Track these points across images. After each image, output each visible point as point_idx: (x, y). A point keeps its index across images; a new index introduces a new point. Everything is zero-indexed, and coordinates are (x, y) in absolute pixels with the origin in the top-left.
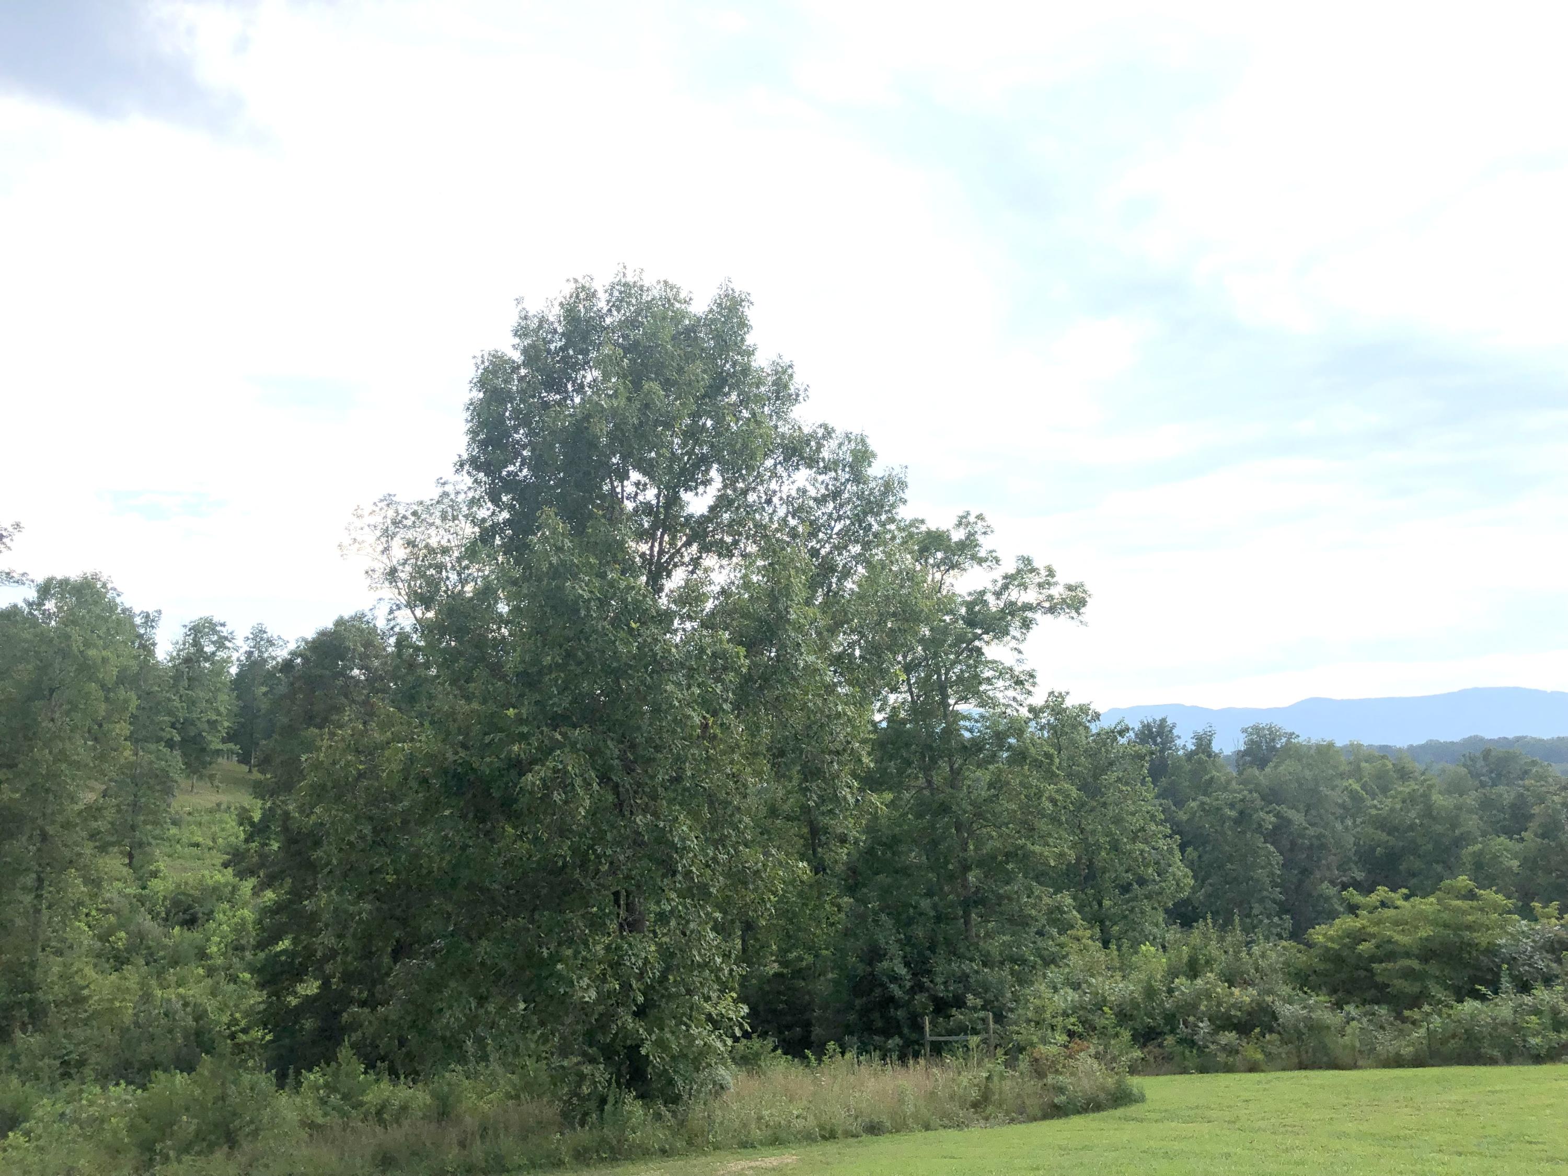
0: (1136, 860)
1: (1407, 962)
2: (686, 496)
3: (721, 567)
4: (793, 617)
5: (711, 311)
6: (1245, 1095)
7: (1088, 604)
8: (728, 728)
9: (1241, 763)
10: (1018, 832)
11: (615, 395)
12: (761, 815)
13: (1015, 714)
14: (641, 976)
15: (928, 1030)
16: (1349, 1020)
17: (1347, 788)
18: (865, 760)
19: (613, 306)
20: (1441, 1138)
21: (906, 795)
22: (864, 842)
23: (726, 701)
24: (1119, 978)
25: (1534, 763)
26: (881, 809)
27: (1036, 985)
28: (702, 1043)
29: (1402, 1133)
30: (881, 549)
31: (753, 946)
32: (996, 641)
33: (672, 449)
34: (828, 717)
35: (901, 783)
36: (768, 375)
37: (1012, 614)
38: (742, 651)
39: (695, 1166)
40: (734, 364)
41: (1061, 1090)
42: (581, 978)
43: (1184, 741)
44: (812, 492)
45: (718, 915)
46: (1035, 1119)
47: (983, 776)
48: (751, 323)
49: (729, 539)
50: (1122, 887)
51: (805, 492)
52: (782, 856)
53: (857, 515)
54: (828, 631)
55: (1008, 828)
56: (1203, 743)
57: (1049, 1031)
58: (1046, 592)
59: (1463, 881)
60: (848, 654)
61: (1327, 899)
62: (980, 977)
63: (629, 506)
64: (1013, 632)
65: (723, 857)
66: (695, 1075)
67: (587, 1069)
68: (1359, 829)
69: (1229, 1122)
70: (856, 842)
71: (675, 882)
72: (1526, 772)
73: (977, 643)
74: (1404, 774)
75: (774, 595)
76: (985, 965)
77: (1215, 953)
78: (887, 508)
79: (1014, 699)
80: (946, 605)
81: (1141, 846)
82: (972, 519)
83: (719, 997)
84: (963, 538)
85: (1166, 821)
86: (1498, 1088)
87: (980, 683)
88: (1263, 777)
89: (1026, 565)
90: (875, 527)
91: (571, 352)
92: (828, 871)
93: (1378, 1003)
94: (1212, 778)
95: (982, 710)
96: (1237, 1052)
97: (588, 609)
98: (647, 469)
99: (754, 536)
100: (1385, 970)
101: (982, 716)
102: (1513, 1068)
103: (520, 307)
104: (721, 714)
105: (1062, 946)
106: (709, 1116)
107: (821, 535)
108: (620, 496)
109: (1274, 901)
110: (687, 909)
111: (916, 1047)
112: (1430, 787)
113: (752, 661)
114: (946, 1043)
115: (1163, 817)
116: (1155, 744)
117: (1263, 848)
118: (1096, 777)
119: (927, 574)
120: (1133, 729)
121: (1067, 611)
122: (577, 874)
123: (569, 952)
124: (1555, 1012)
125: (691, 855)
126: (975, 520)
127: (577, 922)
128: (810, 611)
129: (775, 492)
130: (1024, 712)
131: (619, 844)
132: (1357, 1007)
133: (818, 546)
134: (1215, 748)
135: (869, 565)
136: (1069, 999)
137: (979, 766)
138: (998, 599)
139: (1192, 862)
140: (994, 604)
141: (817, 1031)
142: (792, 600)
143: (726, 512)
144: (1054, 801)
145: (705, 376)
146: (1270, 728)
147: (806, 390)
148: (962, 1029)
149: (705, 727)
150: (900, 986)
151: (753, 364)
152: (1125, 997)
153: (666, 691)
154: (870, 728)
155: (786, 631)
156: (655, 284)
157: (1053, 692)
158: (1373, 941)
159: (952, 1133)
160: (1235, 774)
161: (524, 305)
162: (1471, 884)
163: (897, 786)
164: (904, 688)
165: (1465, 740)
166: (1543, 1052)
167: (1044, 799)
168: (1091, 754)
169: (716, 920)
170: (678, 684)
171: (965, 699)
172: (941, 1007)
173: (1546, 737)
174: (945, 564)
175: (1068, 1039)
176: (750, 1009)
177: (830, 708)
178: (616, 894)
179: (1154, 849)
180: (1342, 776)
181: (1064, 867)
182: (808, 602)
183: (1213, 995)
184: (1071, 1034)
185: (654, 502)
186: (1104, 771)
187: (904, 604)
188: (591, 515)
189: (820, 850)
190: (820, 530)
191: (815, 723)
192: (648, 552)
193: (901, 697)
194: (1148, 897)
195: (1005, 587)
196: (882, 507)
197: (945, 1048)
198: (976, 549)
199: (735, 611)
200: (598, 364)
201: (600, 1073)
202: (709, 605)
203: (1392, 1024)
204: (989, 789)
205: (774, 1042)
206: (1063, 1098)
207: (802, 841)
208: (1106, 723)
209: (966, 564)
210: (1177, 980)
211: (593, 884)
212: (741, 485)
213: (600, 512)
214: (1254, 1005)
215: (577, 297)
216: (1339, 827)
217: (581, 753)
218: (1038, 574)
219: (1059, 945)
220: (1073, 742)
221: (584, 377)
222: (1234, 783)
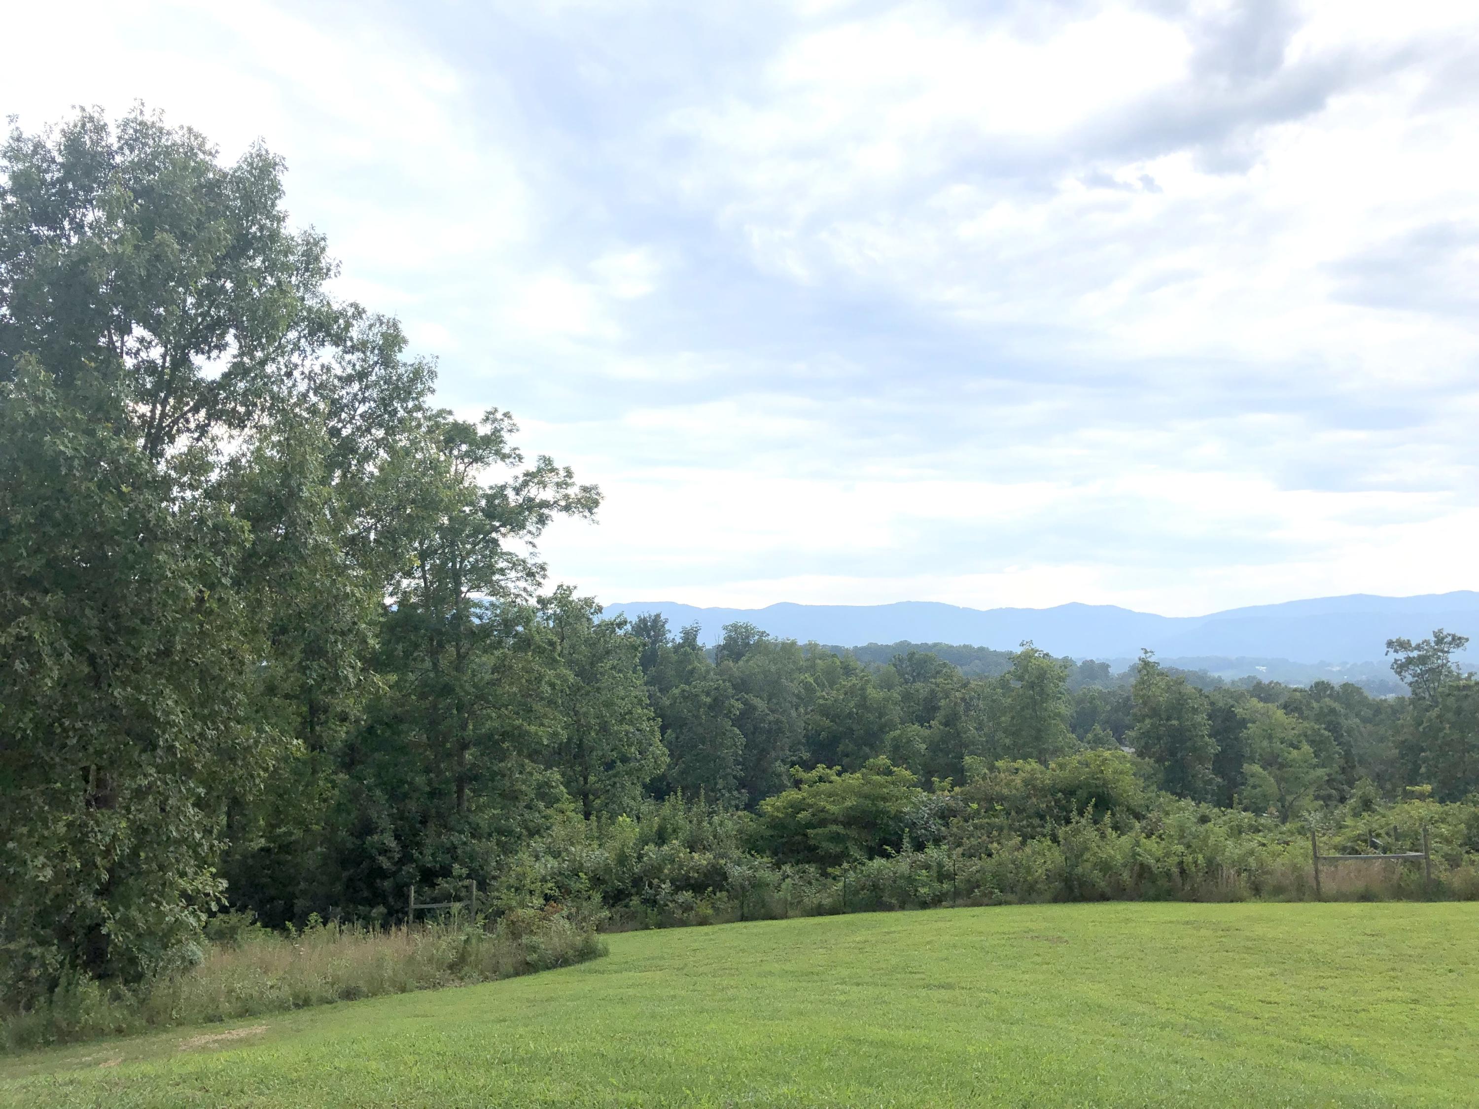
0: (621, 740)
1: (834, 828)
2: (197, 359)
3: (231, 437)
4: (305, 494)
5: (240, 168)
6: (695, 945)
7: (600, 506)
8: (227, 602)
9: (720, 656)
10: (518, 714)
11: (121, 241)
12: (256, 692)
13: (524, 603)
14: (107, 852)
15: (413, 899)
16: (785, 877)
17: (802, 681)
18: (371, 642)
19: (126, 143)
20: (845, 972)
21: (411, 677)
22: (365, 721)
23: (225, 575)
24: (596, 846)
25: (945, 665)
26: (383, 689)
27: (520, 855)
28: (173, 919)
29: (815, 970)
30: (406, 435)
31: (239, 822)
32: (512, 534)
33: (184, 307)
34: (336, 597)
35: (406, 665)
36: (298, 245)
37: (530, 509)
38: (247, 525)
39: (154, 1043)
40: (262, 228)
41: (534, 949)
42: (36, 857)
43: (674, 635)
44: (338, 370)
45: (201, 791)
46: (508, 976)
47: (489, 660)
48: (283, 188)
49: (241, 409)
50: (606, 764)
51: (329, 369)
52: (276, 733)
53: (383, 399)
54: (343, 512)
55: (507, 709)
56: (690, 637)
57: (528, 897)
58: (563, 491)
59: (883, 760)
60: (362, 537)
61: (779, 775)
62: (468, 849)
63: (129, 362)
64: (531, 526)
65: (211, 733)
66: (162, 952)
67: (37, 951)
68: (809, 716)
69: (678, 969)
70: (357, 721)
71: (155, 757)
72: (938, 672)
73: (494, 535)
74: (848, 671)
75: (287, 472)
76: (473, 836)
77: (681, 822)
78: (414, 395)
79: (525, 590)
80: (468, 496)
81: (627, 727)
82: (499, 416)
83: (196, 873)
84: (489, 433)
85: (650, 705)
86: (893, 929)
87: (494, 573)
88: (736, 668)
89: (546, 465)
90: (401, 413)
91: (70, 186)
92: (325, 749)
93: (808, 862)
94: (694, 668)
95: (493, 599)
96: (692, 909)
97: (71, 468)
98: (155, 326)
99: (270, 409)
100: (817, 834)
101: (492, 604)
102: (906, 913)
103: (13, 126)
104: (219, 589)
105: (546, 817)
106: (174, 992)
107: (343, 415)
108: (119, 351)
109: (735, 777)
110: (167, 784)
111: (400, 915)
112: (868, 681)
113: (257, 537)
114: (429, 910)
115: (648, 702)
116: (649, 636)
117: (731, 731)
118: (592, 664)
119: (450, 465)
120: (631, 622)
121: (581, 510)
122: (40, 747)
123: (25, 830)
124: (940, 865)
125: (175, 730)
126: (502, 417)
127: (35, 799)
128: (325, 491)
129: (296, 366)
130: (533, 602)
131: (93, 717)
132: (793, 866)
133: (340, 425)
134: (699, 642)
135: (391, 449)
136: (549, 866)
137: (485, 651)
138: (517, 494)
139: (670, 743)
140: (513, 499)
141: (300, 904)
142: (305, 477)
143: (240, 381)
144: (552, 685)
145: (228, 236)
146: (747, 627)
147: (338, 265)
148: (448, 897)
149: (201, 600)
150: (389, 858)
151: (282, 231)
152: (599, 863)
153: (158, 561)
154: (380, 611)
155: (297, 509)
156: (177, 129)
157: (562, 586)
158: (810, 810)
159: (428, 993)
160: (713, 666)
161: (18, 125)
162: (888, 762)
163: (402, 668)
164: (418, 574)
165: (896, 644)
166: (928, 899)
167: (543, 683)
168: (591, 643)
169: (199, 797)
170: (173, 555)
171: (478, 588)
172: (428, 877)
173: (955, 644)
174: (469, 456)
175: (544, 902)
176: (229, 883)
177: (338, 589)
178: (86, 770)
179: (638, 730)
180: (800, 670)
181: (556, 746)
182: (325, 481)
183: (677, 859)
184: (547, 898)
185: (160, 362)
186: (600, 660)
187: (425, 492)
188: (82, 367)
189: (318, 728)
190: (343, 410)
191: (321, 603)
192: (149, 414)
193: (414, 583)
194: (629, 773)
195: (525, 484)
196: (410, 393)
197: (428, 915)
198: (501, 445)
199: (243, 484)
200: (103, 203)
201: (53, 955)
202: (214, 476)
203: (817, 880)
204: (493, 673)
205: (254, 915)
206: (535, 956)
207: (299, 719)
208: (607, 616)
209: (491, 459)
210: (646, 847)
211: (57, 760)
212: (259, 354)
213: (93, 364)
214: (709, 867)
215: (83, 126)
216: (794, 714)
217: (51, 620)
218: (557, 474)
219: (544, 817)
220: (575, 631)
221: (84, 215)
222: (712, 673)
